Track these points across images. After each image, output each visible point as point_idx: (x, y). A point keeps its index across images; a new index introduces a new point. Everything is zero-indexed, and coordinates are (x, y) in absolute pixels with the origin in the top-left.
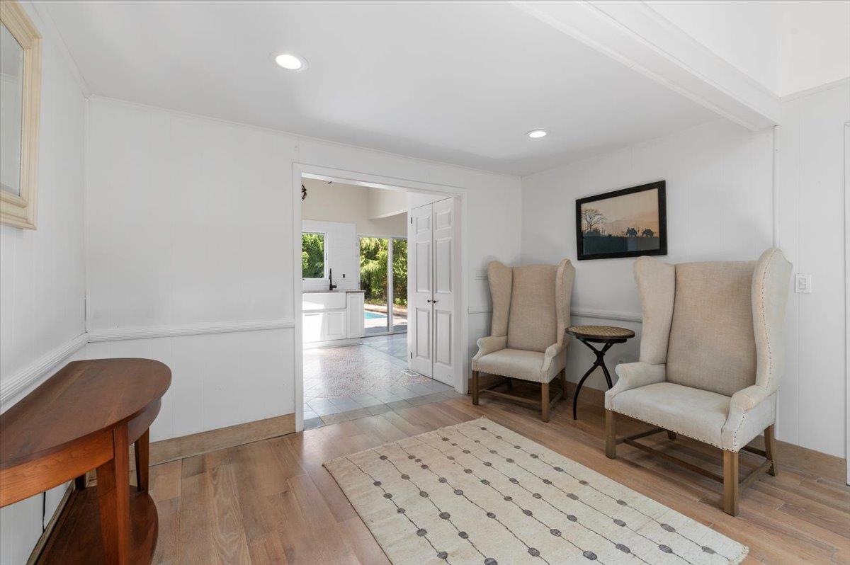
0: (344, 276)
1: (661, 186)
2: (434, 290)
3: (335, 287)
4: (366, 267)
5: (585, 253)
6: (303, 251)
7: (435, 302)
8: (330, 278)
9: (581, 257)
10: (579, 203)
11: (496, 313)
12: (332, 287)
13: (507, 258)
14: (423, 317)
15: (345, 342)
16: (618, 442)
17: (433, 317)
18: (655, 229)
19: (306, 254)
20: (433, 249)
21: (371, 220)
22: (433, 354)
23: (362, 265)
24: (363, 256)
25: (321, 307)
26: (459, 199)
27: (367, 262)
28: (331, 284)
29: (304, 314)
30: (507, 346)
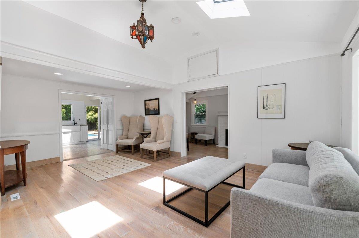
0: (80, 120)
1: (158, 99)
2: (108, 123)
3: (76, 124)
4: (94, 116)
5: (147, 114)
6: (62, 108)
7: (108, 127)
8: (74, 120)
9: (146, 115)
10: (145, 101)
11: (124, 129)
12: (74, 124)
13: (129, 115)
14: (105, 132)
15: (80, 143)
16: (143, 155)
17: (108, 131)
18: (158, 109)
19: (64, 110)
20: (107, 112)
21: (91, 100)
22: (108, 143)
23: (92, 115)
24: (93, 111)
25: (70, 131)
26: (113, 99)
27: (95, 114)
28: (74, 123)
29: (63, 133)
30: (128, 138)
